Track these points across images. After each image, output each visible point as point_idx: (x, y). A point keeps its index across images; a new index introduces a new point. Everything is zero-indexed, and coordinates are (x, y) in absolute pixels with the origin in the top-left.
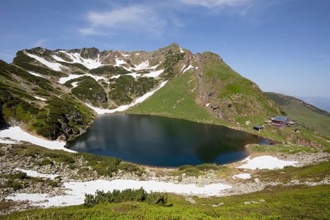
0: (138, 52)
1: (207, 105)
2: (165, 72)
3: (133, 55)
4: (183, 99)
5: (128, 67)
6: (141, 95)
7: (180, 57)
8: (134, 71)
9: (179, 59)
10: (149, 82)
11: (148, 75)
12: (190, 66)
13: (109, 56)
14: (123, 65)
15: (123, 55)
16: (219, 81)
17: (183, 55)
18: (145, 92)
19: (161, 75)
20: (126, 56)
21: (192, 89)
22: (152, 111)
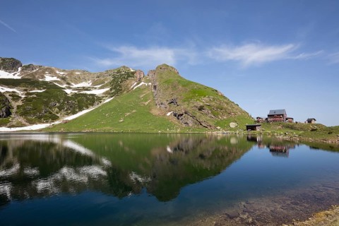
0: (79, 71)
1: (169, 114)
2: (111, 90)
3: (71, 74)
4: (134, 111)
5: (62, 84)
6: (74, 113)
7: (130, 75)
8: (69, 88)
9: (129, 76)
10: (88, 99)
11: (88, 92)
12: (142, 83)
13: (37, 72)
14: (55, 81)
15: (58, 72)
16: (180, 87)
17: (133, 73)
18: (81, 109)
19: (106, 93)
20: (62, 73)
21: (146, 101)
22: (86, 127)
